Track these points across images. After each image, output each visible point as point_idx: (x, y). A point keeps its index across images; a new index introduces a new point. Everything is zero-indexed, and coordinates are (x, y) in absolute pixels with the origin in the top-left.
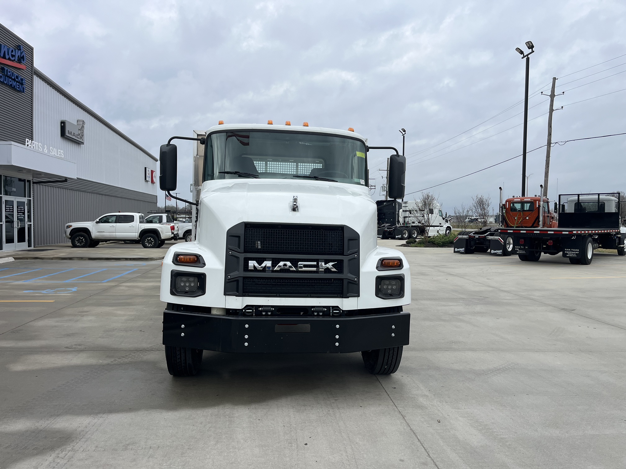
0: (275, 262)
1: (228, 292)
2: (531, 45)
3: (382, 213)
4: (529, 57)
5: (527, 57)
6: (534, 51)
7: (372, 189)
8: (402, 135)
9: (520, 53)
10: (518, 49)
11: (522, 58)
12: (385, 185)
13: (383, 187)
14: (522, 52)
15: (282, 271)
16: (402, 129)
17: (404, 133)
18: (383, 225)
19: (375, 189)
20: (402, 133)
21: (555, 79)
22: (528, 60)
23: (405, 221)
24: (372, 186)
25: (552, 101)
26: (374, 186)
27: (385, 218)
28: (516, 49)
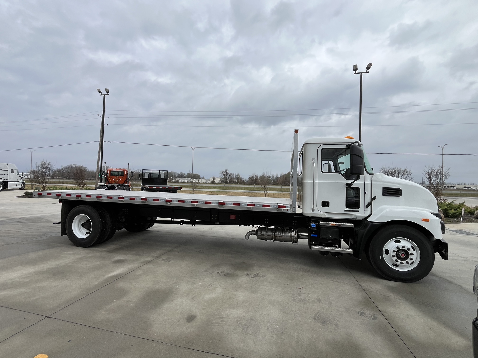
2: (107, 91)
6: (109, 94)
9: (99, 92)
10: (98, 89)
11: (101, 95)
22: (104, 97)
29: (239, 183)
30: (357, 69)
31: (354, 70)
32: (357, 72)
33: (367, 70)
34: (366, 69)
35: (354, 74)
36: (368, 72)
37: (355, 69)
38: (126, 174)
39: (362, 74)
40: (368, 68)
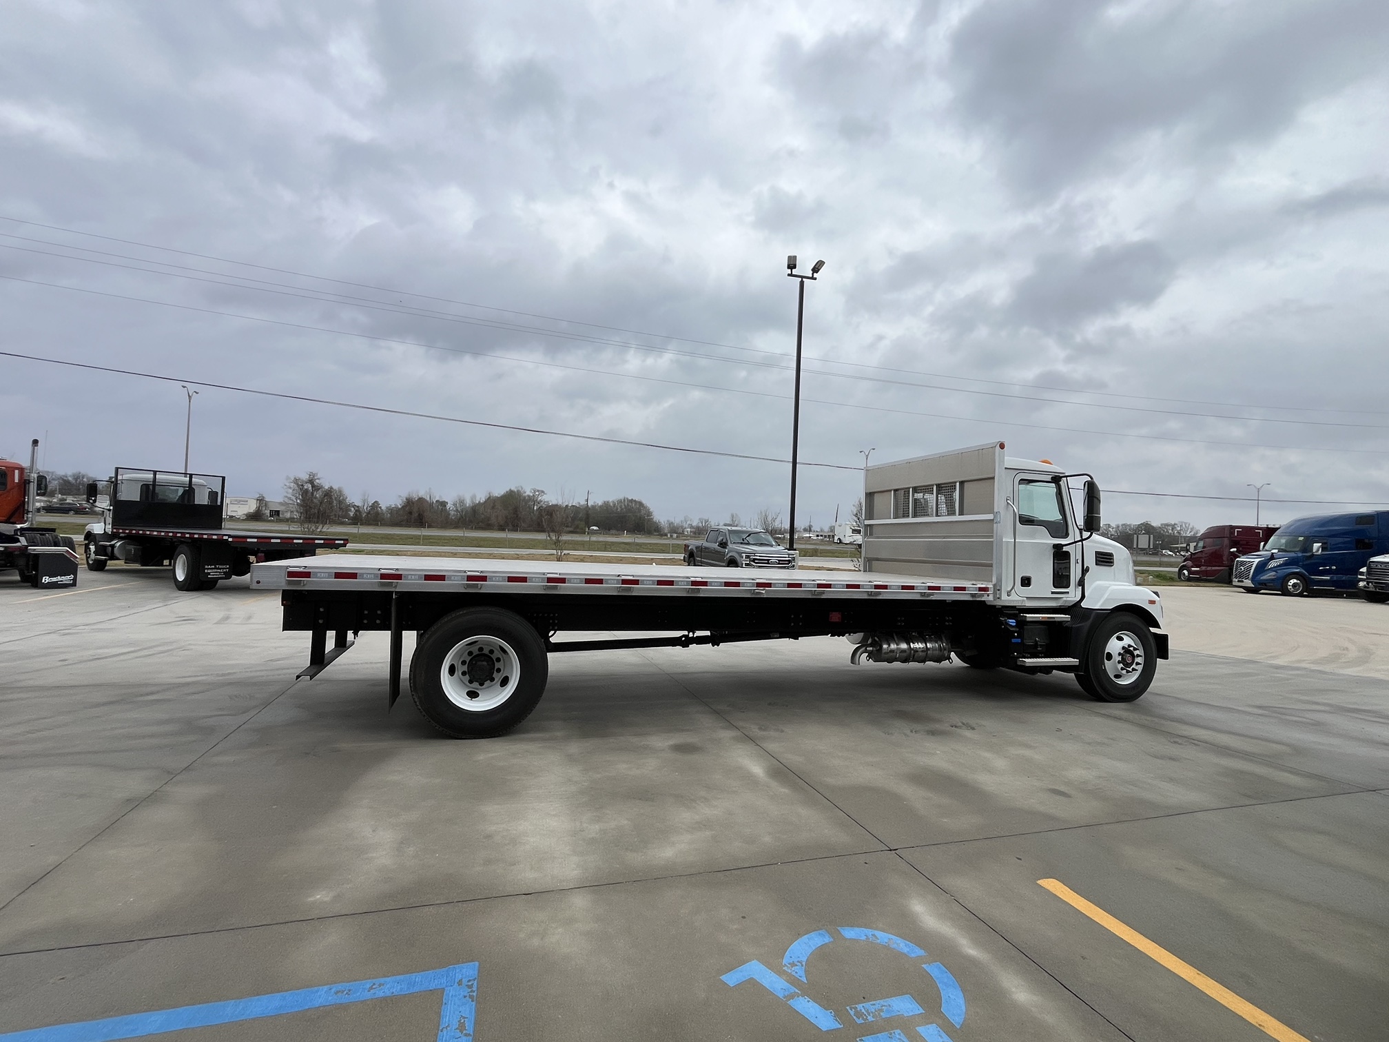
29: (361, 520)
30: (795, 267)
31: (789, 267)
32: (793, 273)
33: (813, 274)
34: (812, 270)
35: (789, 275)
36: (815, 279)
37: (792, 266)
38: (17, 481)
39: (804, 279)
40: (816, 269)
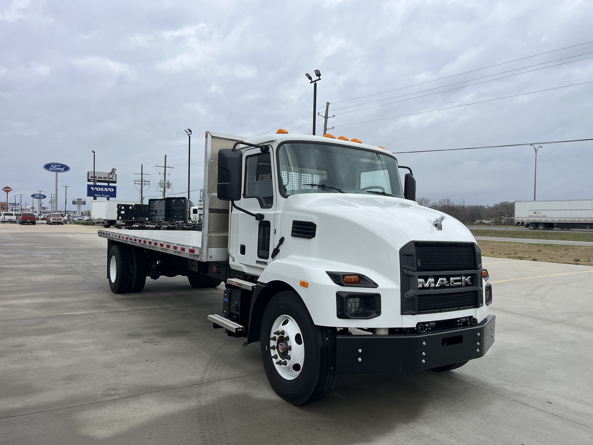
0: (436, 279)
1: (404, 312)
2: (319, 73)
3: (171, 210)
4: (316, 83)
5: (314, 83)
6: (320, 79)
7: (146, 184)
8: (188, 135)
9: (309, 78)
10: (307, 75)
11: (311, 83)
12: (163, 181)
13: (161, 183)
14: (310, 78)
15: (442, 287)
16: (188, 129)
17: (190, 133)
18: (176, 222)
19: (149, 184)
20: (188, 133)
21: (328, 104)
22: (315, 85)
23: (200, 219)
24: (146, 181)
25: (326, 121)
26: (148, 182)
27: (174, 215)
28: (306, 74)
